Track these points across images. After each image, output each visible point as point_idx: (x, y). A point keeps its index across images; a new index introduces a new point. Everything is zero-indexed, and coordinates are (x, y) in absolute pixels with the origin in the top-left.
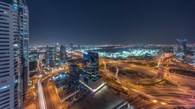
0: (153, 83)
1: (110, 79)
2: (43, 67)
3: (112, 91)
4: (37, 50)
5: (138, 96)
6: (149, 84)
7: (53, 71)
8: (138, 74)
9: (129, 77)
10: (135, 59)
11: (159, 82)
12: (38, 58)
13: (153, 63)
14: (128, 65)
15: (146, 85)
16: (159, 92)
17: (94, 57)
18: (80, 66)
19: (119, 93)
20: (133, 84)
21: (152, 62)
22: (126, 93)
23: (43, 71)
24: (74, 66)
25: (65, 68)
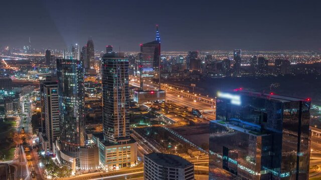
2: (38, 147)
4: (10, 72)
7: (73, 173)
12: (16, 107)
17: (281, 125)
18: (196, 167)
23: (36, 166)
24: (167, 162)
25: (125, 168)
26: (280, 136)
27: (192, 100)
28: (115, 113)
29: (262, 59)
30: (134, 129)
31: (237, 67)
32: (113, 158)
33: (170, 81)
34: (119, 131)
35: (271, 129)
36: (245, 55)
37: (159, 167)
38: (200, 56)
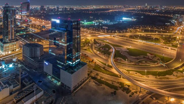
0: (169, 69)
1: (101, 67)
3: (104, 89)
5: (147, 93)
6: (163, 72)
8: (146, 55)
9: (133, 62)
10: (142, 30)
11: (178, 68)
13: (170, 36)
14: (131, 42)
15: (160, 74)
16: (178, 84)
18: (44, 46)
19: (115, 92)
20: (138, 74)
21: (167, 35)
22: (127, 90)
24: (32, 46)
25: (13, 52)
26: (72, 31)
27: (42, 22)
28: (9, 30)
29: (65, 8)
30: (18, 35)
31: (58, 11)
32: (8, 49)
33: (34, 16)
34: (11, 37)
35: (70, 30)
36: (60, 7)
37: (29, 49)
38: (45, 7)
